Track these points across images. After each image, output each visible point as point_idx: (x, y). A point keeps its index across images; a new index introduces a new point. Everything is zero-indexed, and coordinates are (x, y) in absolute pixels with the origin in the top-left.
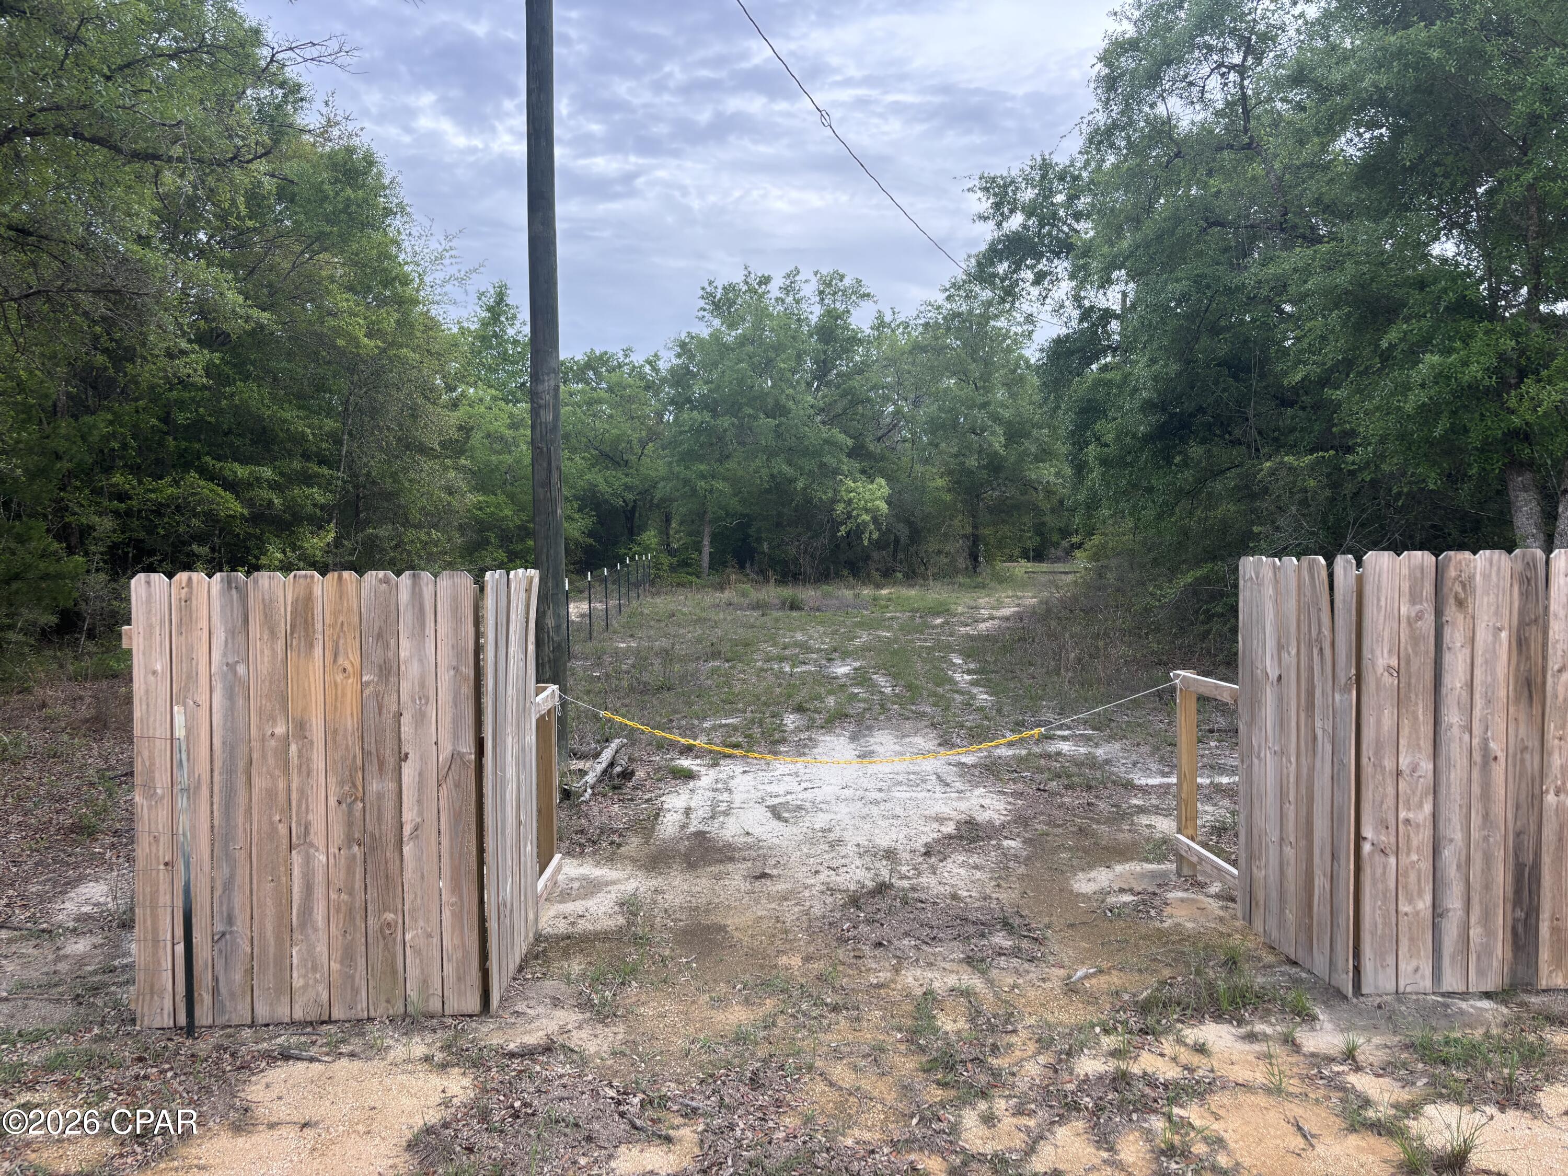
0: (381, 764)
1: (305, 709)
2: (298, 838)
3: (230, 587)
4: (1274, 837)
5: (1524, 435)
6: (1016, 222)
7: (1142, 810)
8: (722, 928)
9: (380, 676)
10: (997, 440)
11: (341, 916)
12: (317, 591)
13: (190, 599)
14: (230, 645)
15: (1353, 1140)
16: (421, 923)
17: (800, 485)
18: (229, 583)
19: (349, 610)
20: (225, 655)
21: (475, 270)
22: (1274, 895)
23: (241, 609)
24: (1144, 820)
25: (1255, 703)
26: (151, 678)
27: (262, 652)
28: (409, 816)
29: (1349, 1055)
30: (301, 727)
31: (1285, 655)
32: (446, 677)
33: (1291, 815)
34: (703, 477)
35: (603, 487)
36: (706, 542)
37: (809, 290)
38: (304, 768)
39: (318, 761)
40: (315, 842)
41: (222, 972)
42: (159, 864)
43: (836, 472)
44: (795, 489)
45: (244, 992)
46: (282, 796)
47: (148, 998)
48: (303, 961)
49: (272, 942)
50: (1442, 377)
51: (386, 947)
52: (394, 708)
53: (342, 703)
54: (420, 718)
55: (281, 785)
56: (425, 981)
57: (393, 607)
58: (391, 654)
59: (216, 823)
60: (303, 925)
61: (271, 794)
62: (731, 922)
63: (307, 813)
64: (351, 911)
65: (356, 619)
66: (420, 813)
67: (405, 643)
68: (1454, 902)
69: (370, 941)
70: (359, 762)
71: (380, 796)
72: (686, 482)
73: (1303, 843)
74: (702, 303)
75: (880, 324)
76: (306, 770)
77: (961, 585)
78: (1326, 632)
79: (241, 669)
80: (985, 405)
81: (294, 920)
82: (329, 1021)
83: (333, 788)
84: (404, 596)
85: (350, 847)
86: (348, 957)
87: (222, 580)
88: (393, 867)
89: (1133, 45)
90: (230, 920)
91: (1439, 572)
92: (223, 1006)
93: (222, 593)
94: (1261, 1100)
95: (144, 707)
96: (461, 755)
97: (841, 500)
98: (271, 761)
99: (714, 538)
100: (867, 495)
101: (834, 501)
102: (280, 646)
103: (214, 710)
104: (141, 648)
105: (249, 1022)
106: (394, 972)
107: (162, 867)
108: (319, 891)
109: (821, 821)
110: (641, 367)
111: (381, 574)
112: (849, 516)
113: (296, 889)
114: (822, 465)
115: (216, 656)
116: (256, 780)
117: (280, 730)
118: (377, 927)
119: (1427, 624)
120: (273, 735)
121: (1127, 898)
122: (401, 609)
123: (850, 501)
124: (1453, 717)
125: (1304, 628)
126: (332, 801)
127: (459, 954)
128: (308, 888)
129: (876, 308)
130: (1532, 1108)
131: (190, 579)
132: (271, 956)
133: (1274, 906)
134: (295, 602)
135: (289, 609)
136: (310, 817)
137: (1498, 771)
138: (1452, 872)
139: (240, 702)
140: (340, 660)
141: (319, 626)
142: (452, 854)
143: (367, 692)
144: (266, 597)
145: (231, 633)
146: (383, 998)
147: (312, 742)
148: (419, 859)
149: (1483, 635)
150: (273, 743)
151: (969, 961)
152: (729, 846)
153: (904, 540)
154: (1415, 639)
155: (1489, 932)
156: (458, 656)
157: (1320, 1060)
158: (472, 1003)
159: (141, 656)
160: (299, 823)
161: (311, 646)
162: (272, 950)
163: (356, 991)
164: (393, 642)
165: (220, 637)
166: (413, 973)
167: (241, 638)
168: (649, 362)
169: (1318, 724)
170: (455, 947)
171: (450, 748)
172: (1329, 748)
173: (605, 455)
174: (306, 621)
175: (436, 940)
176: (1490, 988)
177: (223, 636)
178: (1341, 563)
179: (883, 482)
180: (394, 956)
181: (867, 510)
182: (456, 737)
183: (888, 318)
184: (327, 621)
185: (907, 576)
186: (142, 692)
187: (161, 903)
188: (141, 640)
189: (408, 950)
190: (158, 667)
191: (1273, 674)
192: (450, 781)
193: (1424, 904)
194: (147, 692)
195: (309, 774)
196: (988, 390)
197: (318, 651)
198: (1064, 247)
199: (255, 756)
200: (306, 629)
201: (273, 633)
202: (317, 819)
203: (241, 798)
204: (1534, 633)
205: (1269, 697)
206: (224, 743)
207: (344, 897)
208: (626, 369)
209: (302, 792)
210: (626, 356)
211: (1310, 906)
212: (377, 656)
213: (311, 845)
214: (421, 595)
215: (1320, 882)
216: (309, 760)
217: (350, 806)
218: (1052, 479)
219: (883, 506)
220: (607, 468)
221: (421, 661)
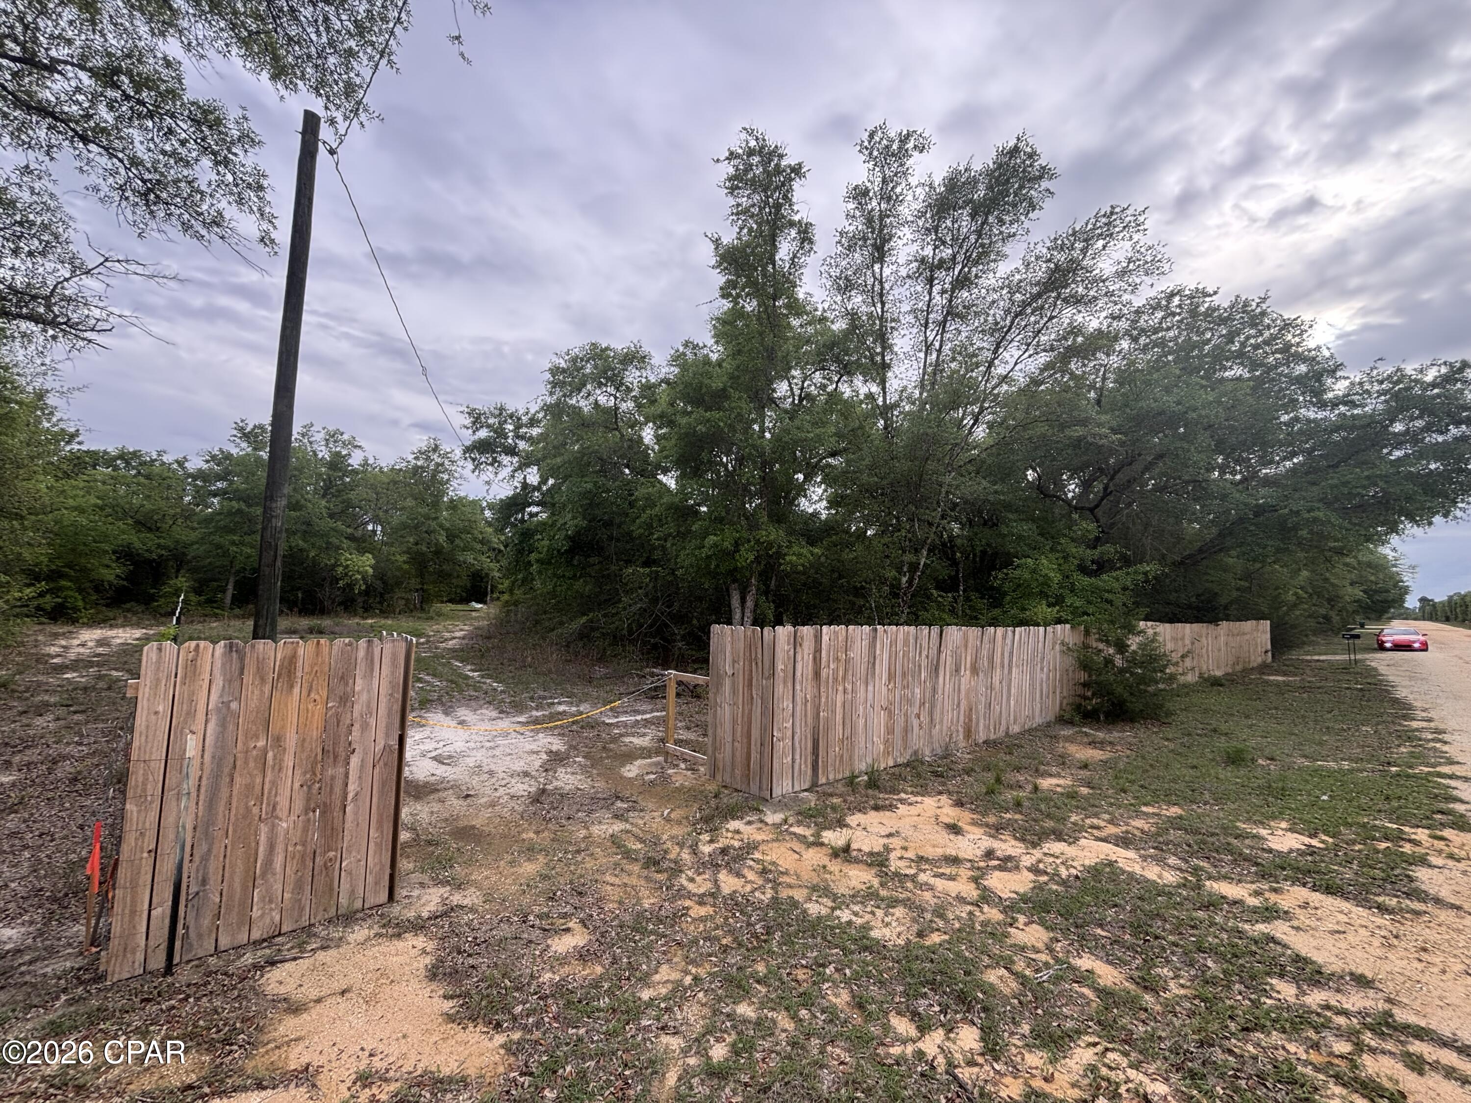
0: (336, 757)
1: (283, 727)
2: (267, 814)
3: (231, 651)
4: (730, 739)
5: (736, 569)
6: (483, 433)
7: (621, 735)
8: (473, 827)
9: (340, 703)
10: (442, 539)
11: (295, 862)
12: (301, 652)
13: (196, 660)
14: (227, 690)
15: (810, 850)
16: (354, 854)
17: (312, 554)
18: (231, 647)
19: (323, 662)
20: (221, 696)
21: (79, 389)
22: (728, 764)
23: (238, 665)
24: (627, 740)
25: (719, 685)
26: (153, 717)
27: (253, 692)
28: (352, 788)
29: (785, 821)
30: (278, 740)
31: (736, 665)
32: (383, 700)
33: (739, 730)
34: (233, 543)
35: (137, 545)
36: (230, 587)
37: (319, 437)
38: (277, 767)
39: (289, 761)
40: (280, 815)
41: (193, 921)
42: (142, 852)
43: (338, 548)
44: (308, 556)
45: (211, 931)
46: (258, 788)
47: (120, 958)
48: (262, 899)
49: (238, 890)
50: (715, 545)
51: (327, 875)
52: (348, 722)
53: (311, 722)
54: (365, 726)
55: (258, 780)
56: (353, 891)
57: (353, 661)
58: (349, 689)
59: (200, 814)
60: (264, 874)
61: (249, 787)
62: (477, 822)
63: (276, 796)
64: (303, 857)
65: (327, 669)
66: (360, 784)
67: (359, 681)
68: (797, 757)
69: (316, 873)
70: (319, 758)
71: (333, 778)
72: (219, 546)
73: (745, 741)
74: (235, 432)
75: (365, 463)
76: (279, 767)
77: (419, 618)
78: (760, 656)
79: (234, 705)
80: (436, 518)
81: (258, 871)
82: (280, 934)
83: (297, 777)
84: (361, 653)
85: (306, 814)
86: (299, 886)
87: (225, 646)
88: (337, 822)
89: (564, 371)
90: (204, 882)
91: (795, 633)
92: (191, 945)
93: (224, 654)
94: (775, 844)
95: (143, 738)
96: (390, 746)
97: (341, 565)
98: (252, 764)
99: (237, 584)
100: (360, 563)
101: (335, 565)
102: (267, 689)
103: (208, 735)
104: (147, 695)
105: (212, 952)
106: (331, 889)
107: (145, 855)
108: (280, 848)
109: (471, 762)
110: (170, 464)
111: (347, 640)
112: (346, 574)
113: (261, 849)
114: (328, 543)
115: (214, 697)
116: (238, 779)
117: (261, 743)
118: (322, 863)
119: (792, 653)
120: (255, 747)
121: (653, 777)
122: (359, 661)
123: (347, 566)
124: (798, 687)
125: (748, 654)
126: (297, 785)
127: (378, 868)
128: (271, 847)
129: (363, 454)
130: (847, 826)
131: (198, 646)
132: (237, 900)
133: (728, 769)
134: (283, 660)
135: (278, 663)
136: (278, 799)
137: (809, 704)
138: (797, 745)
139: (231, 727)
140: (312, 695)
141: (299, 674)
142: (378, 807)
143: (330, 713)
144: (261, 657)
145: (229, 681)
146: (321, 908)
147: (285, 749)
148: (356, 813)
149: (806, 657)
150: (254, 753)
151: (616, 817)
152: (426, 784)
153: (380, 590)
154: (789, 658)
155: (806, 766)
156: (393, 687)
157: (777, 826)
158: (384, 897)
159: (145, 702)
160: (268, 804)
161: (292, 687)
162: (238, 896)
163: (302, 909)
164: (351, 681)
165: (219, 682)
166: (345, 886)
167: (237, 684)
168: (177, 461)
169: (754, 692)
170: (375, 865)
171: (383, 743)
172: (760, 701)
173: (138, 522)
174: (289, 672)
175: (363, 863)
176: (806, 787)
177: (221, 683)
178: (766, 630)
179: (370, 556)
180: (332, 881)
181: (358, 572)
182: (387, 735)
183: (371, 461)
184: (306, 670)
185: (382, 611)
186: (143, 727)
187: (141, 882)
188: (147, 690)
189: (343, 873)
190: (161, 708)
191: (730, 673)
192: (381, 763)
193: (790, 759)
194: (147, 727)
195: (280, 770)
196: (437, 511)
197: (296, 690)
198: (511, 451)
199: (238, 763)
200: (289, 676)
201: (263, 680)
202: (283, 802)
203: (224, 793)
204: (818, 655)
205: (727, 682)
206: (213, 757)
207: (299, 848)
208: (157, 464)
209: (273, 783)
210: (159, 455)
211: (749, 765)
212: (340, 691)
213: (277, 817)
214: (373, 653)
215: (754, 756)
216: (282, 760)
217: (310, 787)
218: (472, 561)
219: (371, 571)
220: (139, 531)
221: (368, 691)
